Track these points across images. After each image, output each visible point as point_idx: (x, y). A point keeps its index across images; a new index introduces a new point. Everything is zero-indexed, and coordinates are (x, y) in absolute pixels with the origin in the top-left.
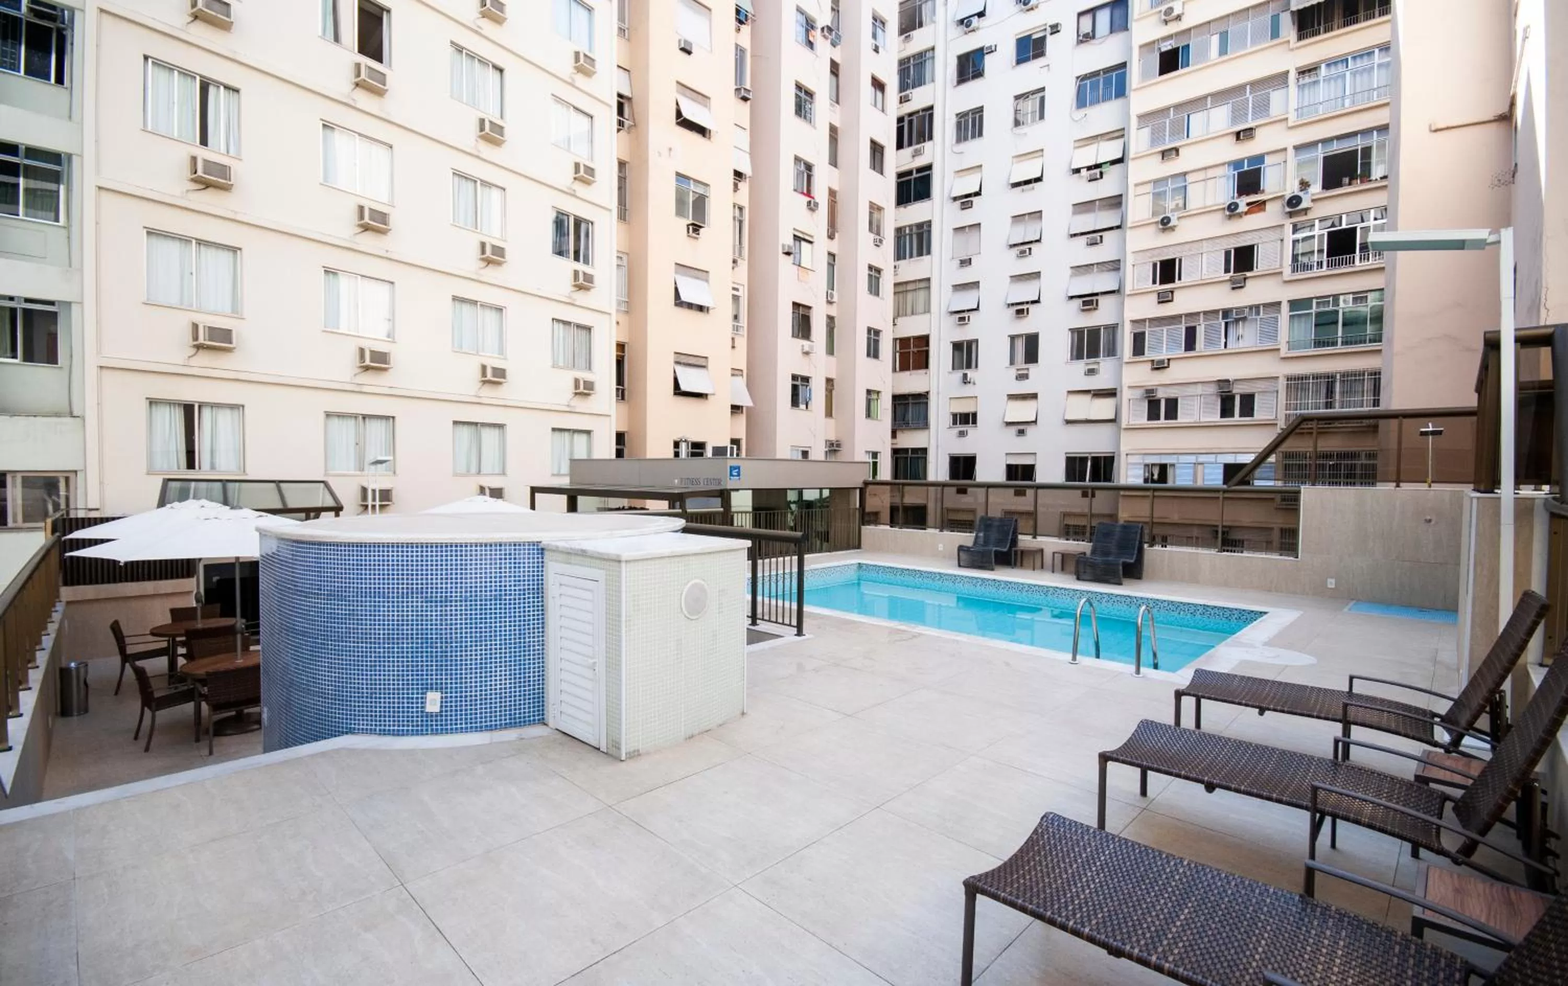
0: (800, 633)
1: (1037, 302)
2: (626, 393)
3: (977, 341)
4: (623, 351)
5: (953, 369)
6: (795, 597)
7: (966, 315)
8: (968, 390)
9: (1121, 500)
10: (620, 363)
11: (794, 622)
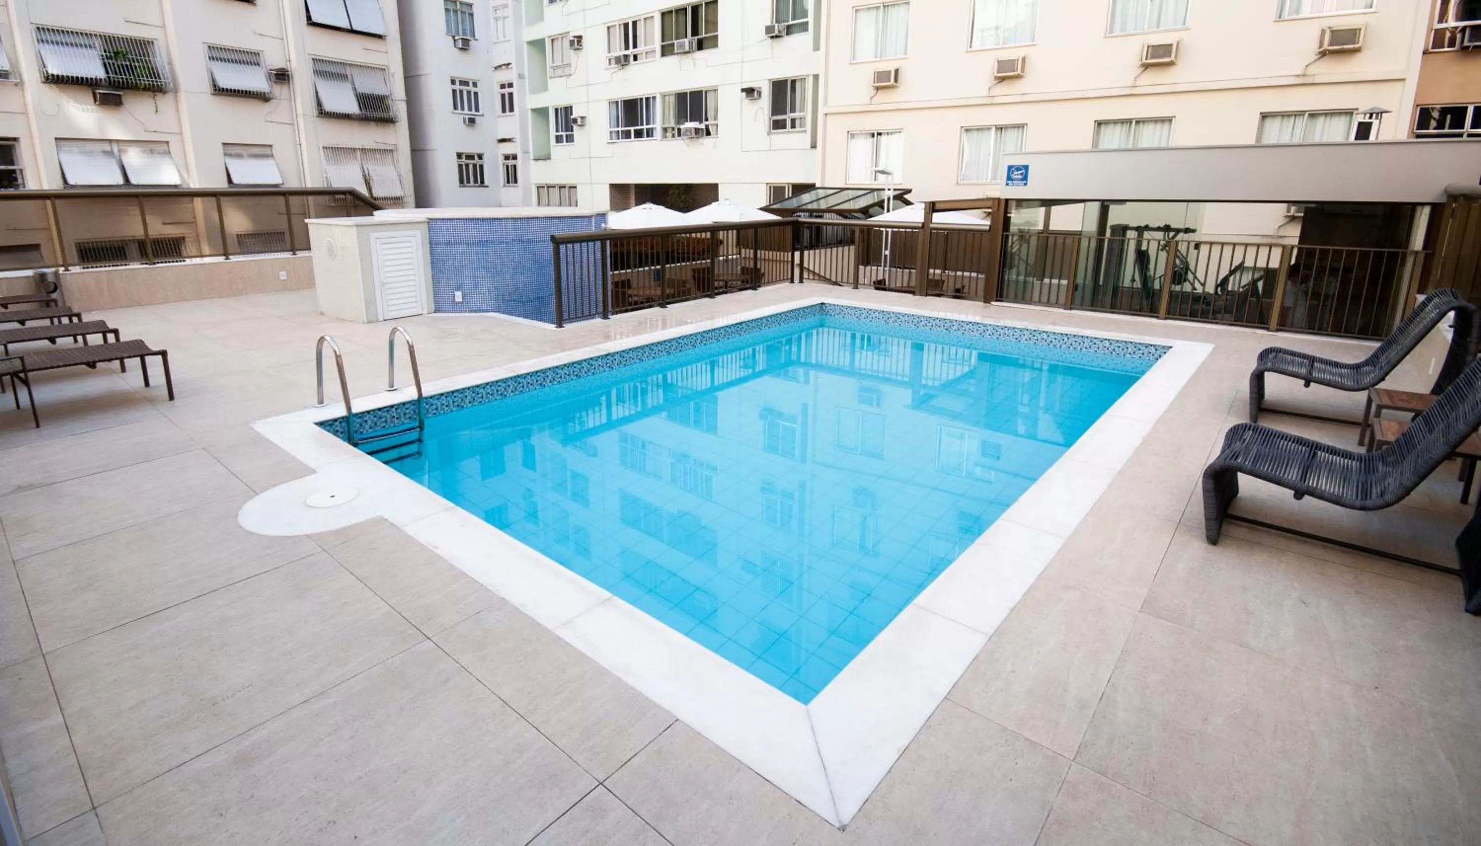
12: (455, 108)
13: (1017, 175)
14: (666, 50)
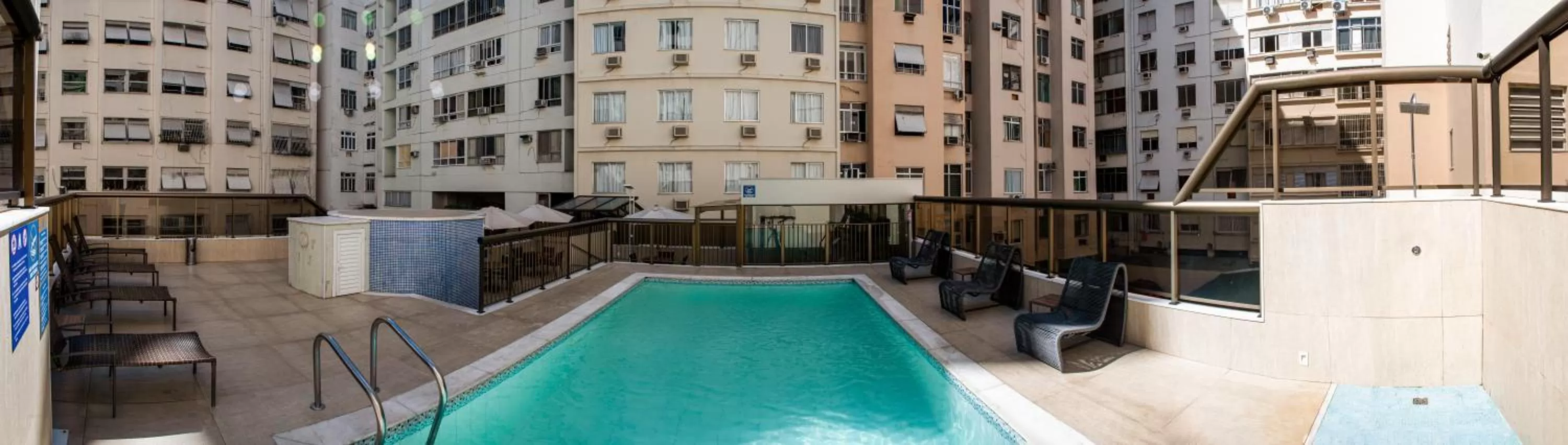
3: (1157, 91)
5: (1143, 110)
12: (343, 147)
13: (749, 191)
14: (472, 114)
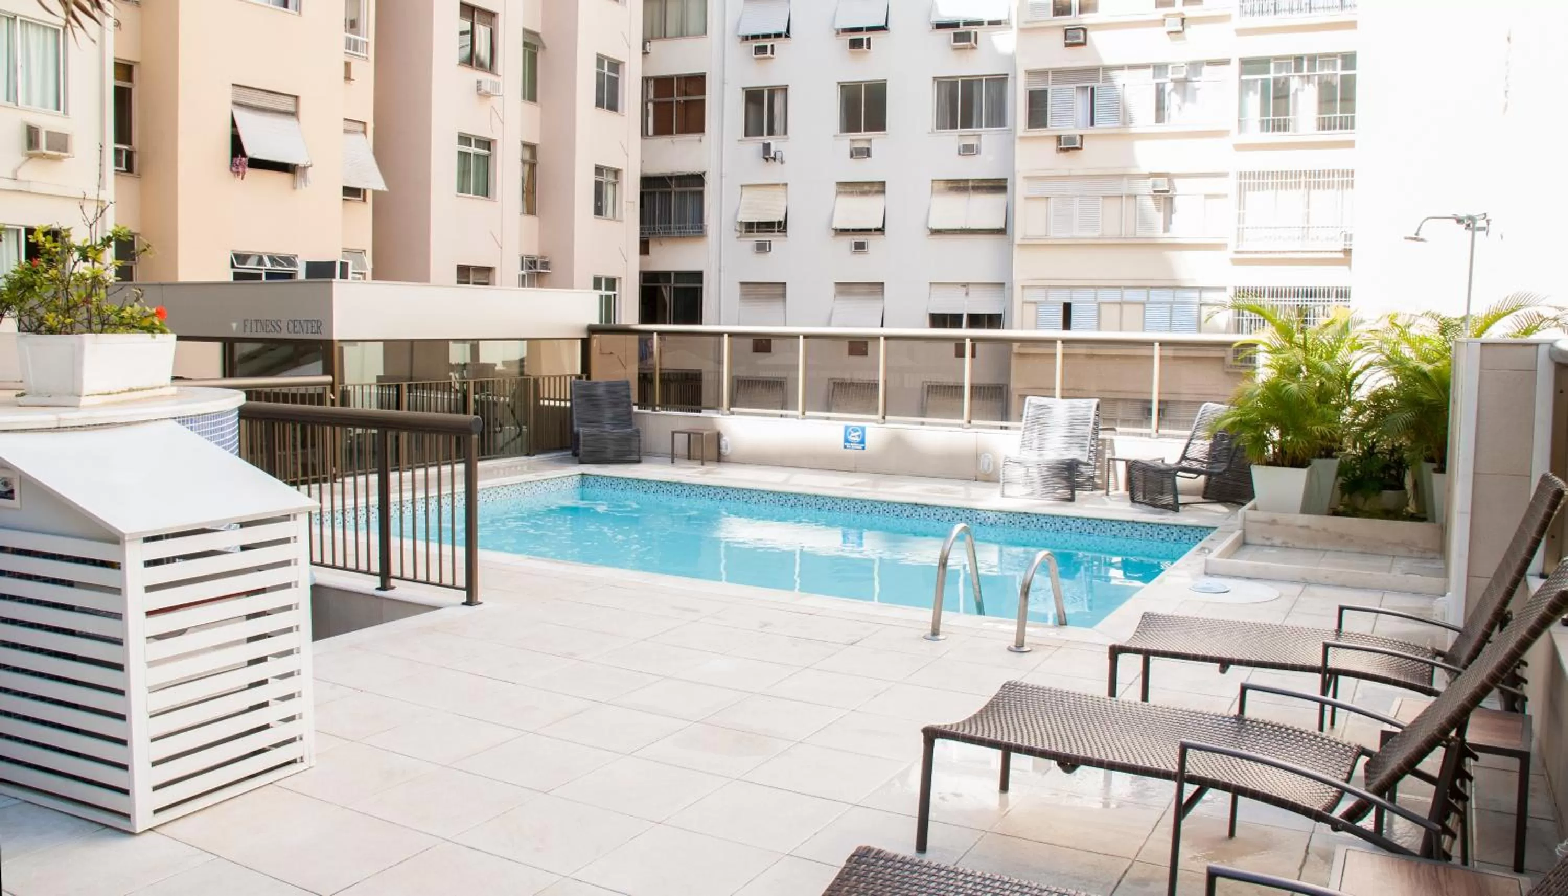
0: (471, 601)
1: (883, 28)
2: (136, 159)
3: (785, 89)
4: (129, 78)
5: (746, 136)
6: (461, 536)
7: (768, 43)
8: (772, 172)
9: (1014, 361)
10: (123, 98)
11: (461, 581)
